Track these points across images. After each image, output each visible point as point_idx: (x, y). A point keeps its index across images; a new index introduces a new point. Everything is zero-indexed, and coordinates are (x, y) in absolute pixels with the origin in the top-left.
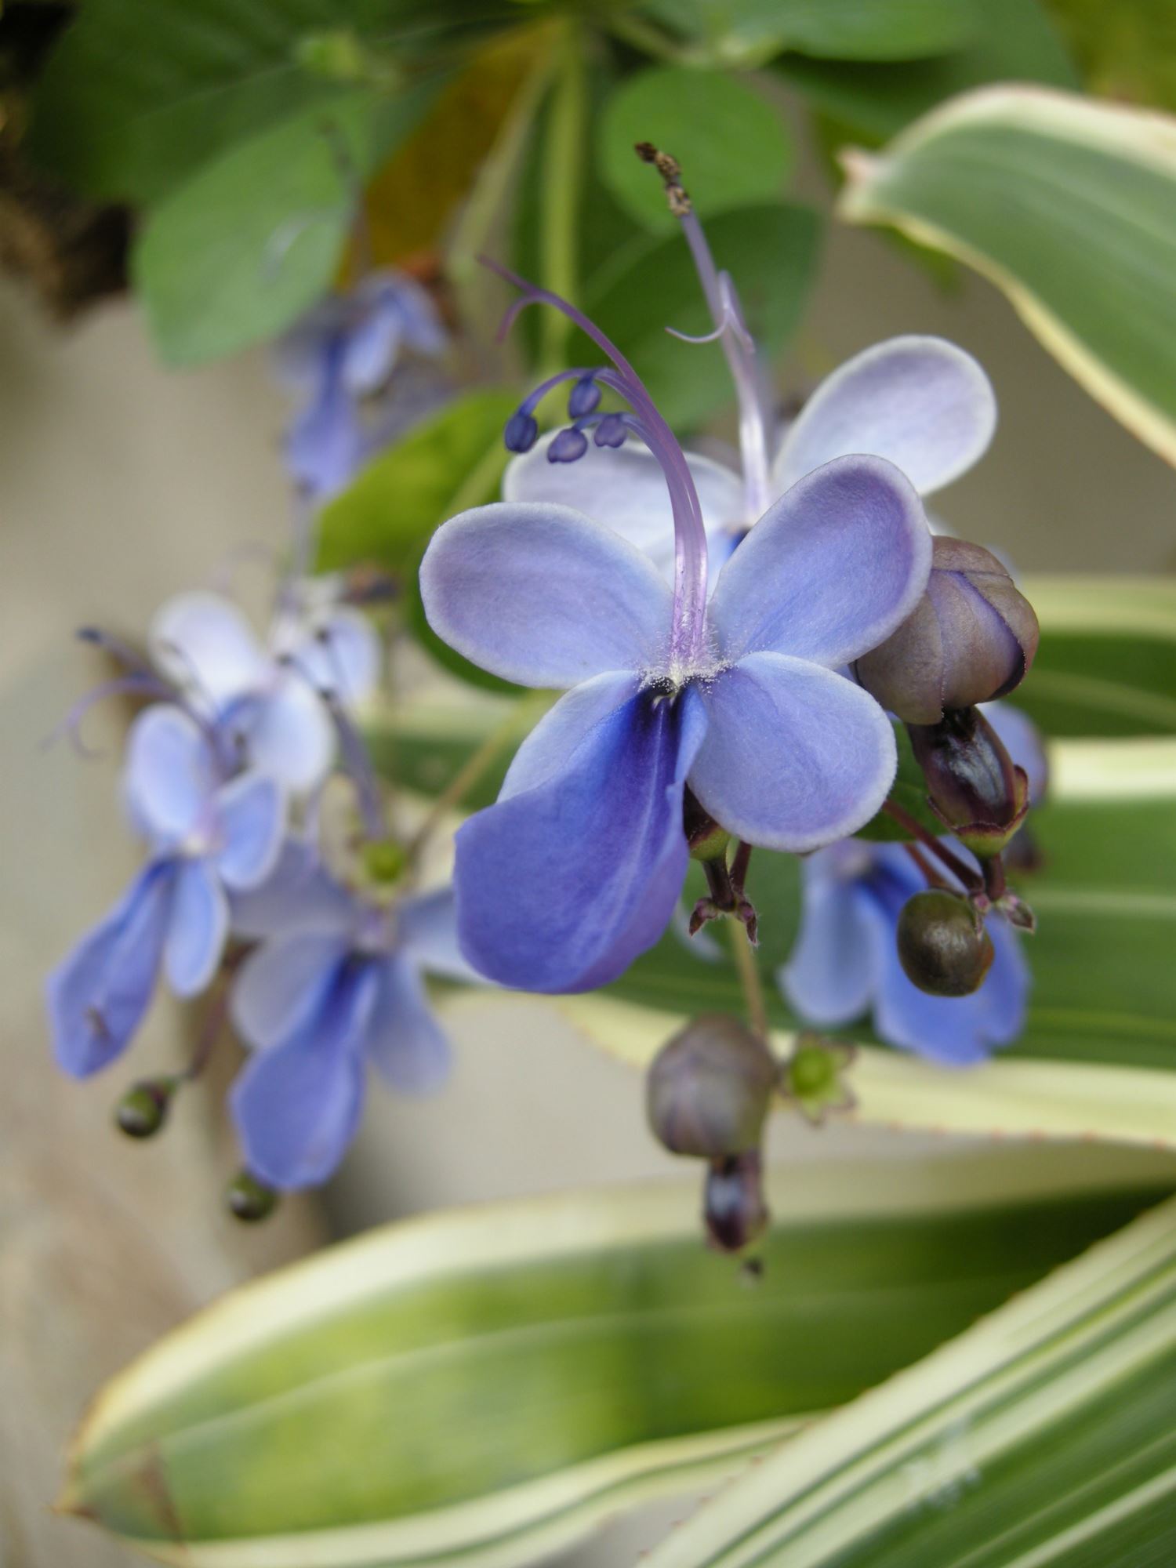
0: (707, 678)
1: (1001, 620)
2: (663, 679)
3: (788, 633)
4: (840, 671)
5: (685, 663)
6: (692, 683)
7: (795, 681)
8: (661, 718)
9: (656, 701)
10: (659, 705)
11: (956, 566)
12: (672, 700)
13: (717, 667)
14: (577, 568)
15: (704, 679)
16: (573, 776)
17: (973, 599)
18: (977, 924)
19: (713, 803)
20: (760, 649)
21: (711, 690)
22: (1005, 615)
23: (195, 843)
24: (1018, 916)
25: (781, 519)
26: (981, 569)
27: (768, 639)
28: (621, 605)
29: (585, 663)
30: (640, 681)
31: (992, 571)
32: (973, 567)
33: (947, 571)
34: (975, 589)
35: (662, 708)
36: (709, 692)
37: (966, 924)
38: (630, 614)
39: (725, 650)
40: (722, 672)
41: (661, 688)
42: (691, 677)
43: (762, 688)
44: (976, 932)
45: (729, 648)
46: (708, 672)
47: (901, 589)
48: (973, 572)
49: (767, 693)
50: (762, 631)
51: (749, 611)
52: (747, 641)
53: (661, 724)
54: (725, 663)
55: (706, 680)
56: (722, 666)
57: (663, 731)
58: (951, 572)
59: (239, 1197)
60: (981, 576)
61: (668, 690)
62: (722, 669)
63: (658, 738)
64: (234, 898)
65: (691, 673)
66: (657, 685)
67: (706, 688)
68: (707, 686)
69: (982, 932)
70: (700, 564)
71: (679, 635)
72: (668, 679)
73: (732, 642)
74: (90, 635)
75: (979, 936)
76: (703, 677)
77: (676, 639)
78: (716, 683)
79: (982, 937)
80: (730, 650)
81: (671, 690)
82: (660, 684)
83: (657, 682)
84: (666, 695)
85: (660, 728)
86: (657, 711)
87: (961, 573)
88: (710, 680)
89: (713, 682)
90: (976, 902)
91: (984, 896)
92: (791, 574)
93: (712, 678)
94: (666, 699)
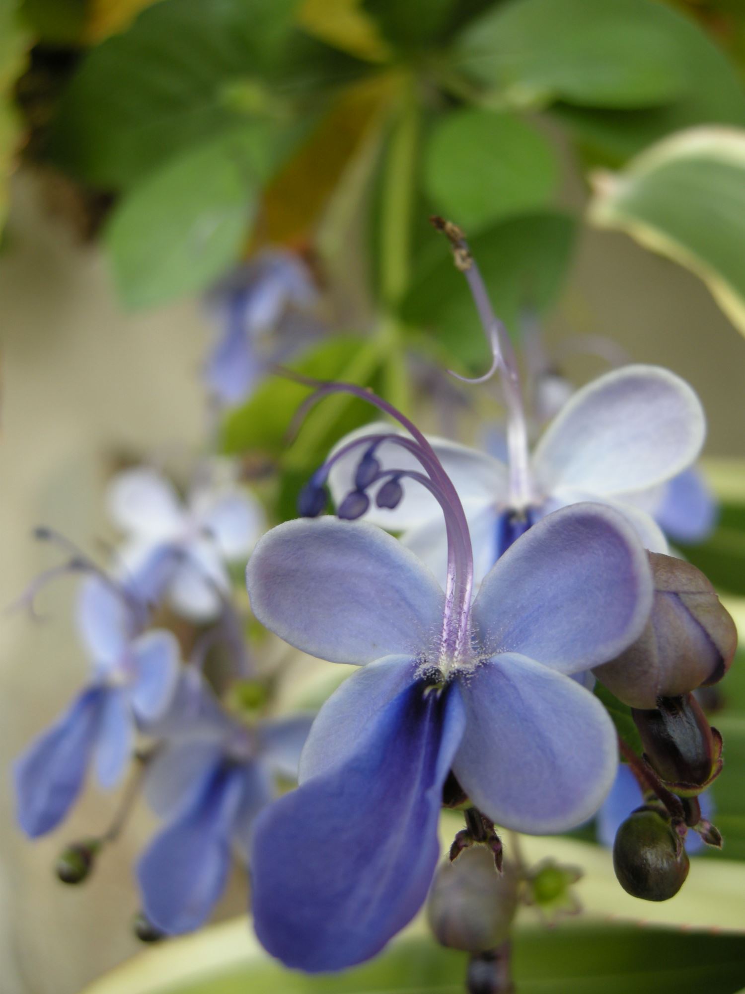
0: (468, 674)
1: (707, 636)
2: (433, 672)
3: (535, 637)
4: (574, 677)
5: (451, 656)
6: (457, 677)
7: (540, 682)
8: (429, 708)
9: (427, 692)
10: (429, 695)
11: (673, 588)
12: (439, 693)
13: (476, 662)
14: (370, 568)
15: (465, 675)
16: (356, 759)
17: (685, 616)
18: (677, 849)
19: (466, 782)
20: (511, 649)
21: (470, 683)
22: (710, 631)
23: (117, 676)
24: (710, 836)
26: (693, 590)
27: (516, 641)
28: (404, 599)
29: (374, 645)
30: (416, 667)
31: (701, 590)
32: (686, 588)
33: (665, 592)
34: (687, 609)
35: (431, 698)
36: (469, 685)
37: (669, 850)
38: (410, 606)
39: (485, 641)
40: (480, 666)
41: (431, 679)
42: (454, 674)
43: (512, 682)
44: (676, 856)
45: (487, 640)
46: (470, 667)
47: (626, 620)
48: (685, 592)
49: (515, 688)
50: (514, 630)
51: (505, 613)
52: (502, 637)
53: (429, 713)
54: (483, 657)
55: (468, 676)
56: (481, 661)
57: (431, 719)
58: (669, 593)
59: (143, 925)
60: (692, 596)
61: (437, 681)
62: (481, 664)
63: (427, 726)
64: (140, 724)
65: (456, 666)
66: (428, 677)
67: (467, 684)
68: (468, 682)
69: (680, 855)
70: (467, 572)
71: (447, 632)
72: (438, 671)
73: (490, 636)
74: (42, 534)
75: (679, 859)
76: (465, 673)
77: (445, 636)
78: (475, 677)
79: (681, 859)
80: (488, 643)
81: (439, 681)
82: (432, 675)
83: (428, 674)
84: (435, 687)
85: (428, 716)
86: (427, 701)
87: (676, 594)
88: (471, 676)
89: (472, 676)
90: (677, 830)
91: (684, 825)
92: (539, 587)
93: (472, 674)
94: (435, 690)
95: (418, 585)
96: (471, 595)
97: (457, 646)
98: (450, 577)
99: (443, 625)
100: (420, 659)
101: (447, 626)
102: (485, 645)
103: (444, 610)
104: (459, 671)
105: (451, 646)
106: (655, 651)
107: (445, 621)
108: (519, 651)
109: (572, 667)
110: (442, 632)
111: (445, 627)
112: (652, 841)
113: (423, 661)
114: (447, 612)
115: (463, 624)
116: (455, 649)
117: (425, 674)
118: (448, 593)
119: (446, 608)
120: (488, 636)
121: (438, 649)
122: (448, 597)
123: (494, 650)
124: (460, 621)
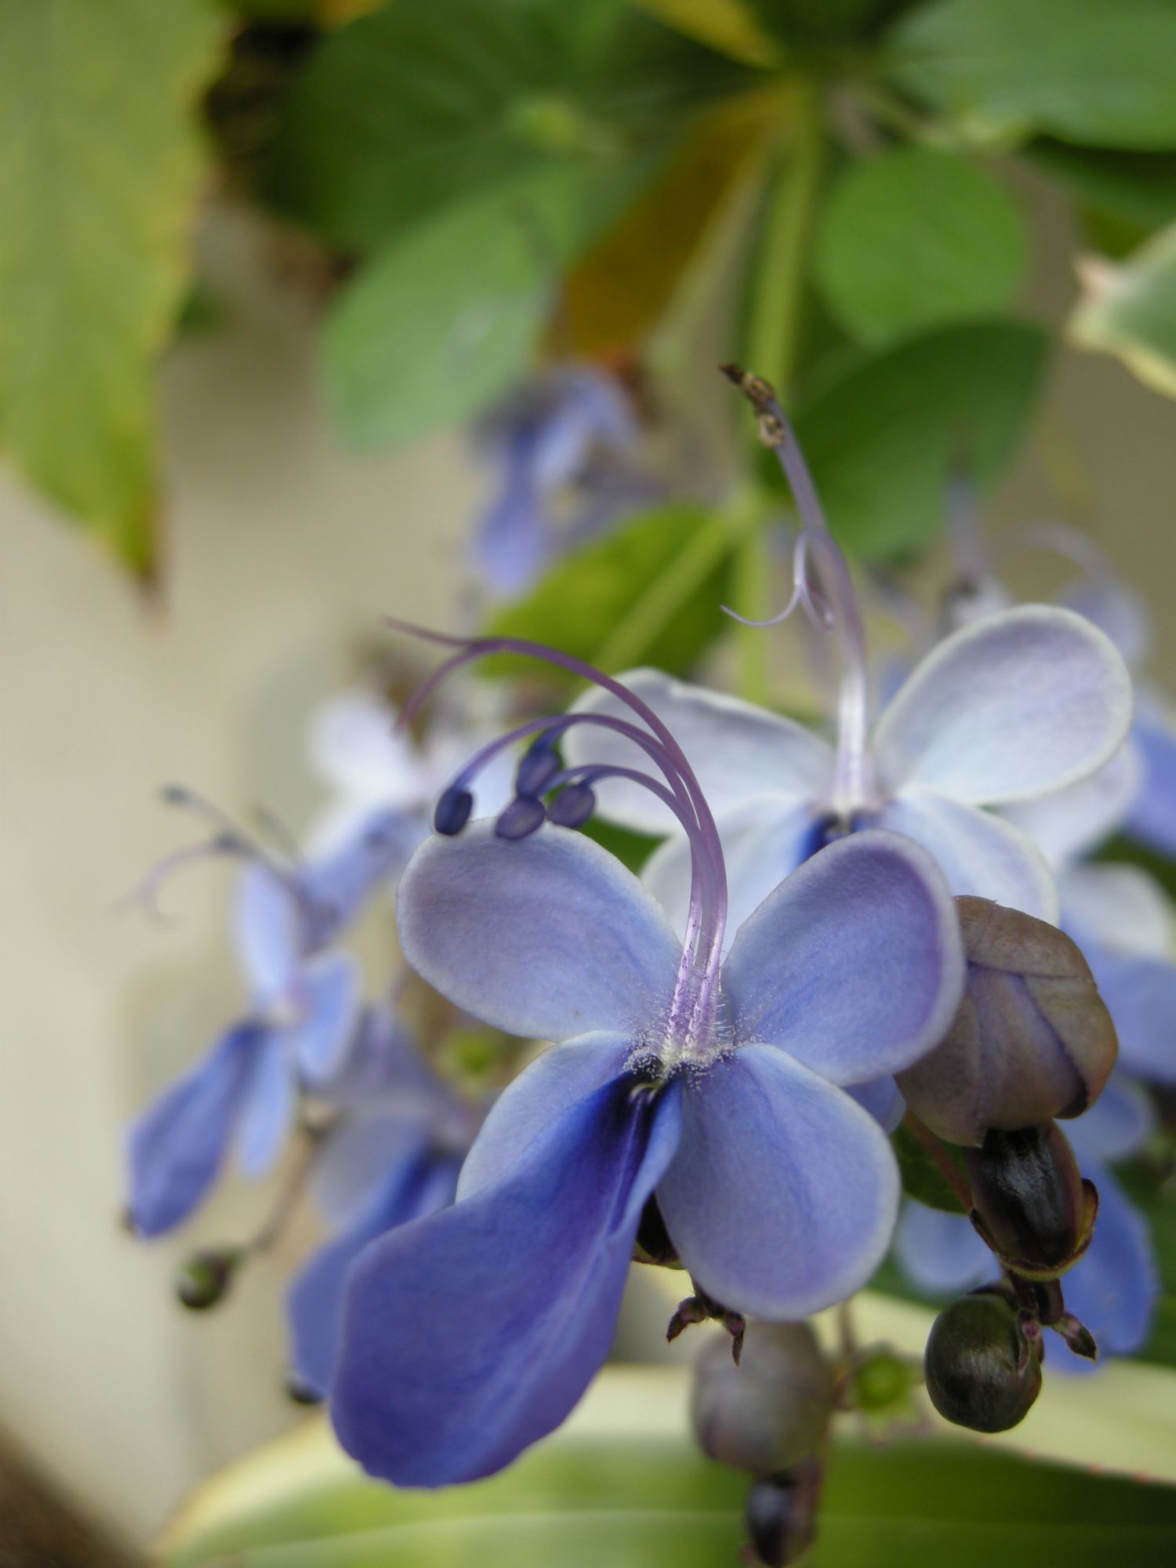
0: (699, 1070)
1: (1061, 1045)
3: (803, 1023)
5: (680, 1043)
6: (682, 1073)
7: (799, 1091)
8: (636, 1116)
9: (635, 1092)
10: (638, 1098)
11: (1018, 966)
12: (652, 1095)
13: (713, 1053)
14: (580, 899)
15: (694, 1072)
16: (518, 1183)
17: (1029, 1012)
18: (1020, 1357)
21: (701, 1085)
23: (281, 1010)
24: (1080, 1342)
25: (810, 884)
26: (1047, 970)
27: (776, 1028)
28: (626, 948)
29: (577, 1013)
30: (630, 1052)
31: (1062, 973)
32: (1037, 968)
33: (1003, 972)
34: (1034, 1001)
35: (640, 1102)
36: (698, 1088)
37: (1008, 1357)
38: (634, 960)
39: (737, 1022)
40: (719, 1060)
41: (645, 1073)
42: (678, 1068)
43: (762, 1089)
44: (1017, 1367)
45: (740, 1020)
46: (706, 1059)
48: (1039, 976)
49: (766, 1098)
50: (778, 1010)
51: (767, 982)
53: (635, 1122)
54: (728, 1046)
55: (697, 1074)
56: (721, 1053)
57: (636, 1132)
58: (1010, 973)
60: (1044, 982)
61: (653, 1077)
62: (720, 1057)
63: (629, 1143)
64: (305, 1086)
65: (685, 1056)
66: (640, 1070)
67: (695, 1086)
68: (697, 1083)
69: (1025, 1367)
70: (717, 916)
71: (680, 1005)
72: (657, 1063)
73: (744, 1016)
74: (176, 796)
75: (1021, 1373)
76: (693, 1069)
77: (675, 1010)
78: (708, 1075)
79: (1026, 1372)
80: (741, 1026)
81: (656, 1078)
82: (646, 1067)
83: (640, 1066)
84: (649, 1085)
85: (633, 1128)
86: (633, 1105)
87: (1020, 976)
88: (701, 1074)
89: (705, 1074)
90: (1024, 1328)
91: (1036, 1322)
92: (818, 949)
93: (703, 1071)
94: (647, 1091)
95: (645, 929)
96: (720, 951)
97: (690, 1027)
98: (691, 921)
99: (674, 994)
100: (637, 1042)
101: (679, 995)
102: (737, 1027)
103: (678, 970)
104: (684, 1065)
105: (682, 1026)
106: (975, 1062)
107: (678, 988)
108: (778, 1045)
109: (847, 1076)
110: (671, 1004)
111: (676, 997)
112: (983, 1340)
113: (640, 1045)
114: (682, 974)
115: (703, 994)
116: (687, 1032)
117: (636, 1065)
118: (686, 948)
119: (681, 968)
120: (741, 1014)
121: (663, 1030)
122: (685, 953)
123: (747, 1038)
124: (699, 988)
